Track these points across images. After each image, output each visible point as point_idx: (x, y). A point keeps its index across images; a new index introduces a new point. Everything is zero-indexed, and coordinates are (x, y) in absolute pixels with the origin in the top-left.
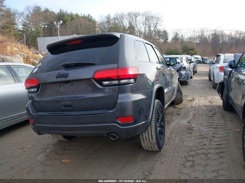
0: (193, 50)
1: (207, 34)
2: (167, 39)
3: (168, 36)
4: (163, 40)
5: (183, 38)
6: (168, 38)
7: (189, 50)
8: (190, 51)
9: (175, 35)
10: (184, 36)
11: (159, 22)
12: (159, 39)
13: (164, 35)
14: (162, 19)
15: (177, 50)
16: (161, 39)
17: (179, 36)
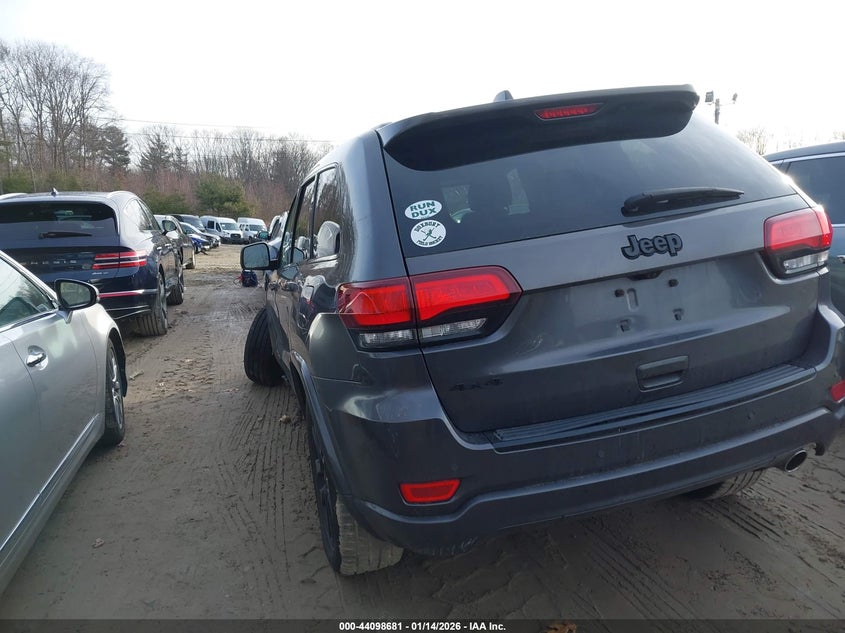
0: (235, 201)
1: (260, 151)
2: (127, 161)
3: (126, 149)
4: (110, 162)
5: (183, 158)
6: (131, 157)
7: (222, 200)
8: (226, 204)
9: (152, 149)
10: (184, 152)
11: (94, 95)
12: (93, 158)
13: (111, 146)
14: (101, 83)
15: (180, 200)
16: (103, 157)
17: (168, 151)
